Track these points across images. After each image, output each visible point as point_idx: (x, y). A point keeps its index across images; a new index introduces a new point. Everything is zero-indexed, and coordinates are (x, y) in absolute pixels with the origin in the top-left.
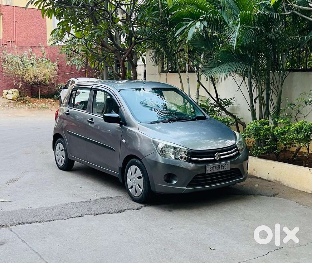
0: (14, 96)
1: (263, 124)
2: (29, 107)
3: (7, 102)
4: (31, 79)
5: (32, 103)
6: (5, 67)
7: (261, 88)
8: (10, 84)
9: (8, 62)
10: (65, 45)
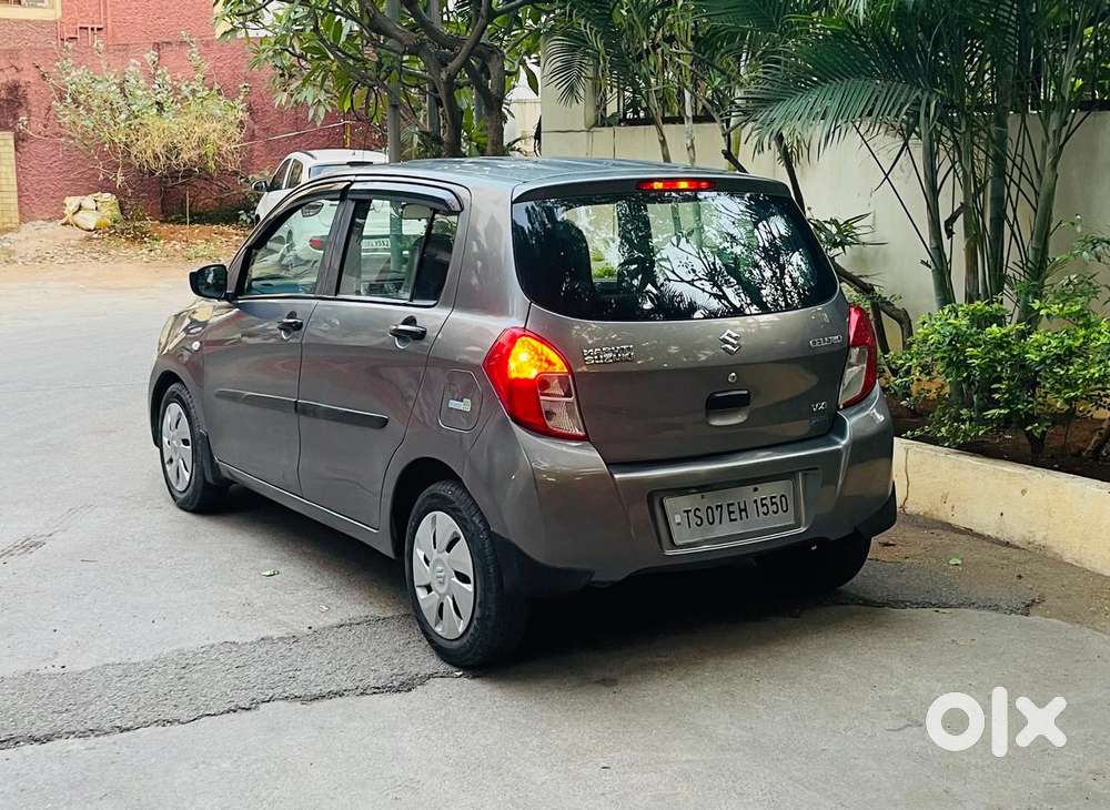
0: (102, 217)
1: (981, 321)
2: (152, 254)
3: (79, 236)
4: (156, 158)
5: (162, 242)
6: (65, 116)
7: (975, 177)
8: (87, 176)
9: (73, 99)
10: (270, 34)
